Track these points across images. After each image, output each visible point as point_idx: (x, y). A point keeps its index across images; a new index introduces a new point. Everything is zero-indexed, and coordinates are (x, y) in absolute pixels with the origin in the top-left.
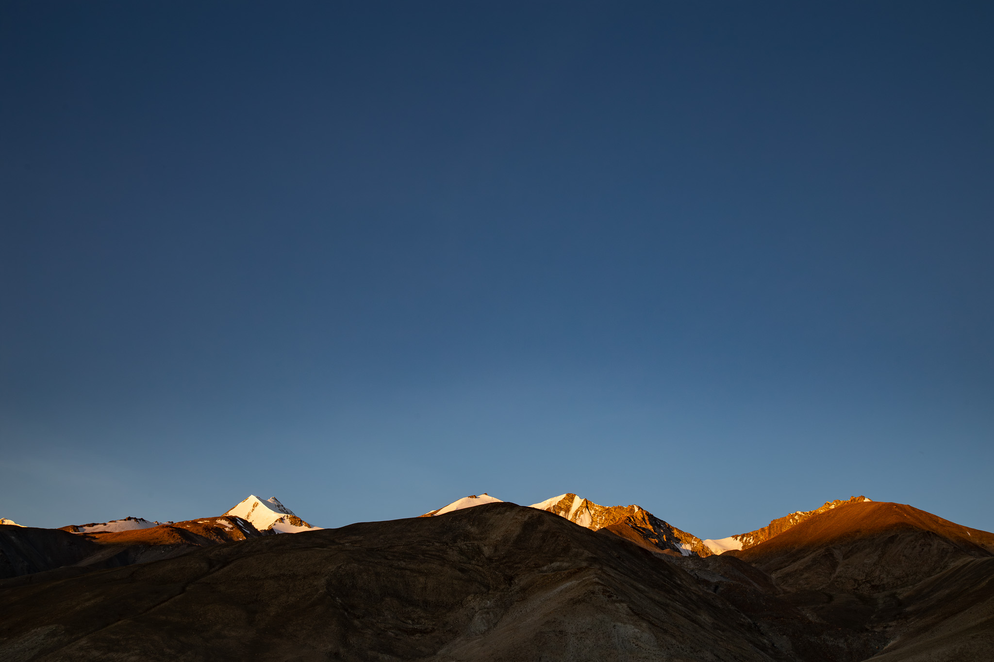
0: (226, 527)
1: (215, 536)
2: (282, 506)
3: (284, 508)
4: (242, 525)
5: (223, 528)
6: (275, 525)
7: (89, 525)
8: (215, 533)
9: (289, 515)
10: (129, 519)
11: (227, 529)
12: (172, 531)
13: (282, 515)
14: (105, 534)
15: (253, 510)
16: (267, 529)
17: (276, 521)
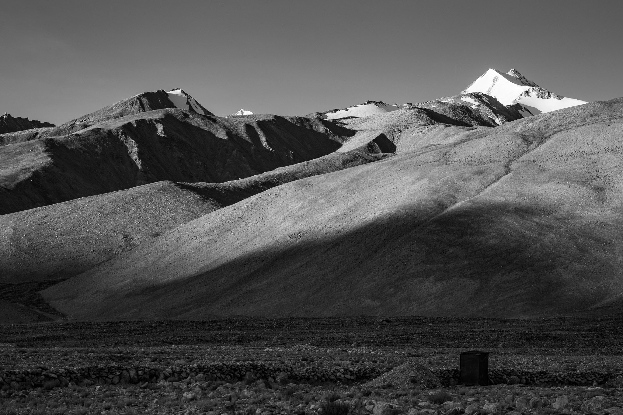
0: (473, 105)
1: (462, 115)
2: (524, 78)
3: (526, 80)
4: (488, 102)
5: (469, 106)
6: (520, 99)
7: (332, 112)
8: (463, 112)
9: (534, 88)
10: (369, 102)
11: (474, 107)
12: (419, 112)
13: (527, 88)
14: (353, 119)
15: (494, 85)
16: (512, 104)
17: (521, 95)
